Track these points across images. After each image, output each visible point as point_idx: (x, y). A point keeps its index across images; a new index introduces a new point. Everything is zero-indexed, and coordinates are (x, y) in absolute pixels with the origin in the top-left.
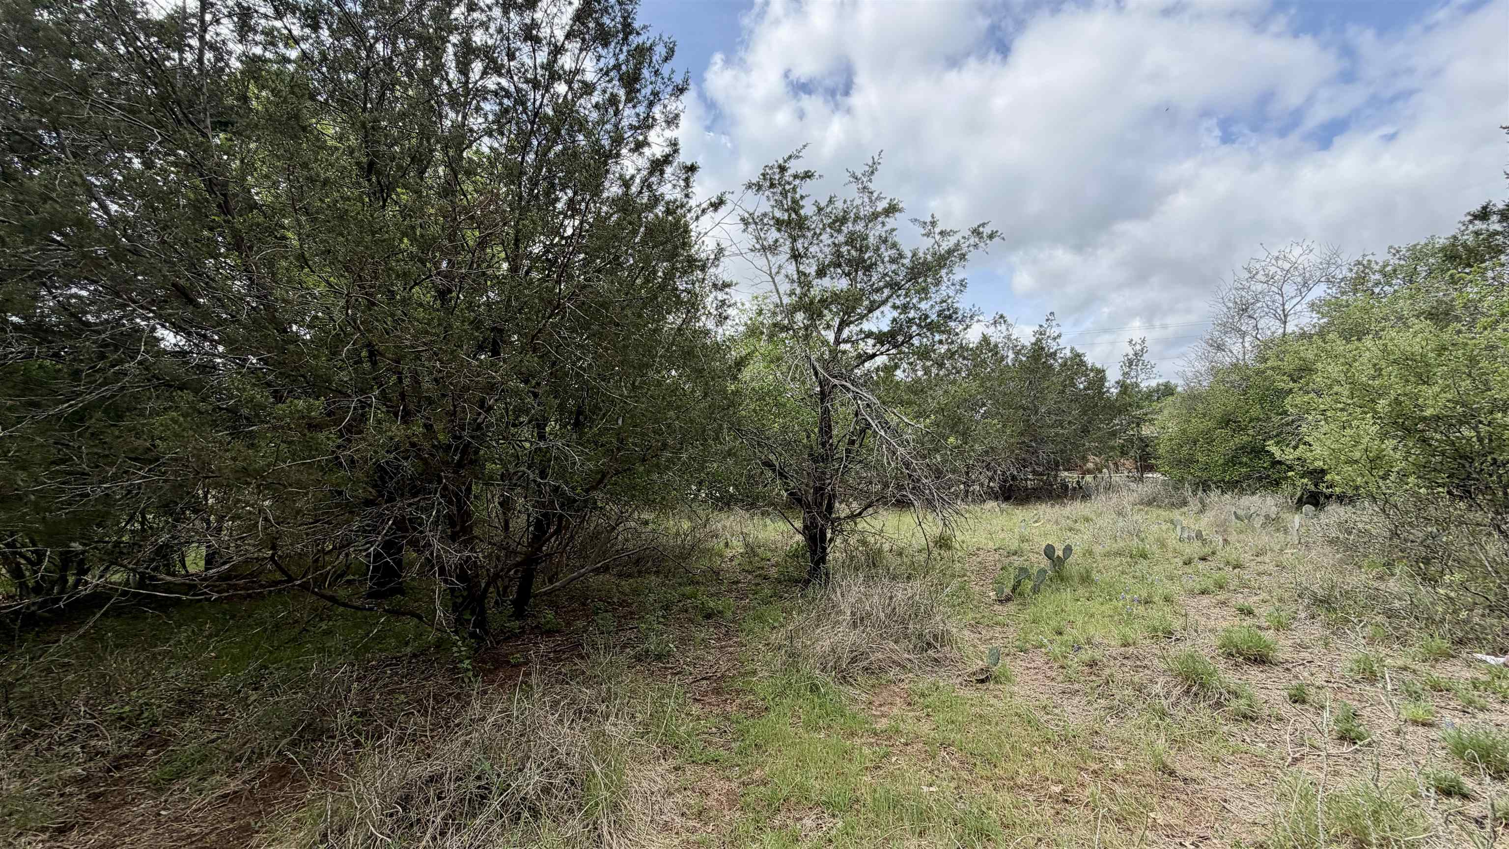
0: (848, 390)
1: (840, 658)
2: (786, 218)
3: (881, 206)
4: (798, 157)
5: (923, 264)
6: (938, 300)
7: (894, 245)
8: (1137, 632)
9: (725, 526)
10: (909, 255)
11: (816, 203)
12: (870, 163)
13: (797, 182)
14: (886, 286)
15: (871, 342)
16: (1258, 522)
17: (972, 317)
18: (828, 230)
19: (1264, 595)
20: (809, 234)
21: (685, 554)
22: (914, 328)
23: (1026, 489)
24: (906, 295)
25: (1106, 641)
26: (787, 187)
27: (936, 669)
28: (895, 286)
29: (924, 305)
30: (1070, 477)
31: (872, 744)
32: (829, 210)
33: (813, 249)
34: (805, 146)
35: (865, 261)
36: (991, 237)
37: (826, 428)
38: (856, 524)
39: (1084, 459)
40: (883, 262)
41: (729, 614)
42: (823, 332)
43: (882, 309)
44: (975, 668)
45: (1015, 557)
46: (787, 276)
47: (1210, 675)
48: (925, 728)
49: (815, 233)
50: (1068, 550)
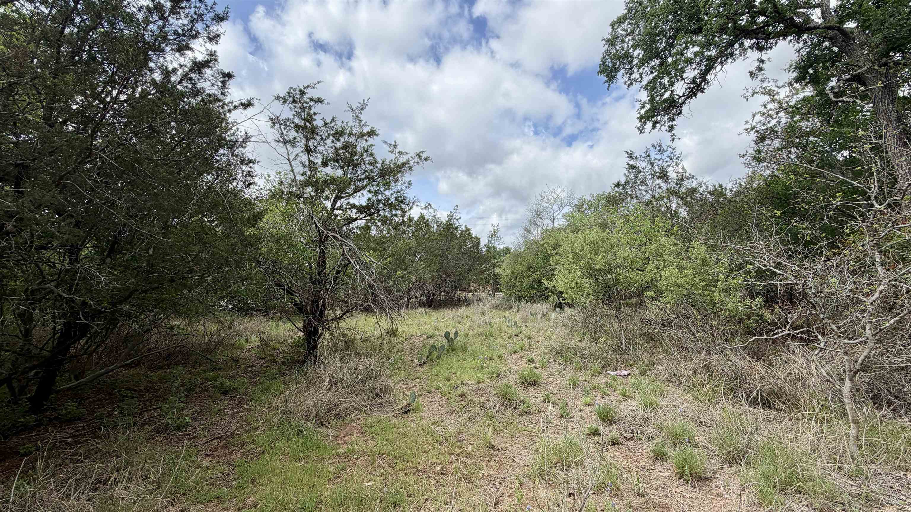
0: (338, 239)
1: (319, 410)
2: (303, 124)
3: (366, 130)
4: (313, 88)
5: (388, 169)
6: (396, 191)
7: (372, 155)
8: (484, 376)
9: (246, 328)
10: (381, 162)
11: (323, 119)
12: (362, 103)
13: (312, 103)
14: (365, 178)
15: (354, 211)
16: (539, 316)
17: (413, 203)
18: (331, 137)
19: (538, 352)
20: (318, 138)
21: (210, 349)
22: (381, 205)
23: (440, 300)
24: (378, 185)
25: (470, 382)
26: (305, 105)
27: (380, 409)
28: (371, 179)
29: (387, 193)
30: (461, 294)
31: (335, 463)
32: (332, 125)
33: (320, 148)
34: (319, 82)
35: (353, 161)
36: (426, 159)
37: (322, 263)
38: (338, 323)
39: (469, 285)
40: (365, 163)
41: (242, 390)
42: (324, 202)
43: (362, 191)
44: (402, 405)
45: (431, 339)
46: (301, 162)
47: (513, 394)
48: (370, 446)
49: (322, 138)
50: (456, 334)
